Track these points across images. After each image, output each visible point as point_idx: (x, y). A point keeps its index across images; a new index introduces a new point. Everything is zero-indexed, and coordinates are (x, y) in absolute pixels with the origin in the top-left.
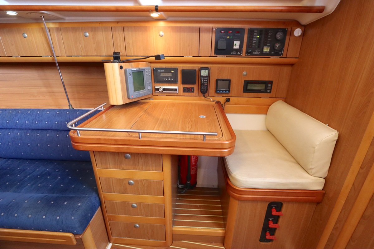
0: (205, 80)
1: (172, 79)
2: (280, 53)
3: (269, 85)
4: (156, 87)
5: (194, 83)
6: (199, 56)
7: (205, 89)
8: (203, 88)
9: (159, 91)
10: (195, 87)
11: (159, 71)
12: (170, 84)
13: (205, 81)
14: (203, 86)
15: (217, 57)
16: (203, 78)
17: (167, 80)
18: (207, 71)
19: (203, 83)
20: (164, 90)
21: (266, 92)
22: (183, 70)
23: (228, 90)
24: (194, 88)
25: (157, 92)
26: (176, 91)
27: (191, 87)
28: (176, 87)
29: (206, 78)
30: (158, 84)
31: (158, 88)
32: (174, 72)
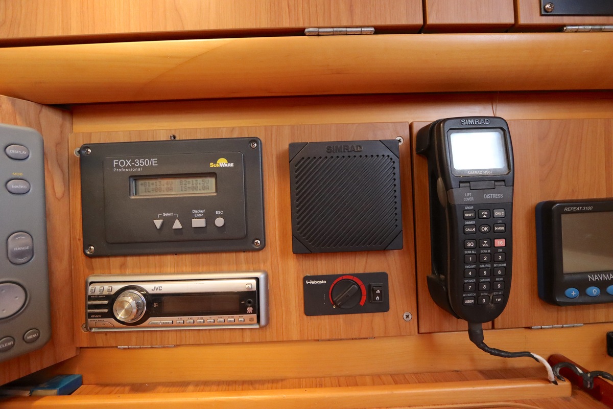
0: (491, 207)
1: (220, 222)
4: (96, 289)
6: (424, 28)
7: (492, 287)
8: (478, 273)
9: (111, 315)
10: (393, 267)
11: (122, 165)
12: (202, 257)
13: (492, 220)
14: (478, 259)
15: (559, 29)
17: (177, 225)
19: (477, 238)
20: (158, 304)
22: (295, 148)
24: (382, 277)
25: (99, 328)
26: (250, 309)
27: (361, 271)
28: (254, 282)
29: (495, 196)
30: (116, 261)
31: (107, 297)
32: (232, 165)
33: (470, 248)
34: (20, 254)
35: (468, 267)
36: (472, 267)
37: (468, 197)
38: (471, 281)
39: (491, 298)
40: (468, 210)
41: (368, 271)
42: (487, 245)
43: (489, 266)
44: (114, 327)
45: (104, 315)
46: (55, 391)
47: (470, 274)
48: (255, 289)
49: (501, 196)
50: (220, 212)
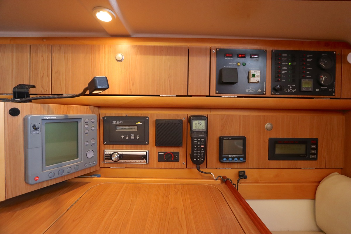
0: (201, 138)
1: (138, 138)
2: (330, 90)
3: (313, 146)
4: (107, 153)
5: (178, 144)
6: (188, 96)
7: (200, 156)
8: (197, 153)
9: (111, 159)
10: (181, 151)
11: (114, 122)
12: (133, 146)
13: (201, 141)
14: (197, 150)
15: (220, 97)
16: (196, 136)
17: (127, 138)
18: (203, 122)
19: (197, 145)
20: (122, 157)
21: (309, 159)
22: (157, 121)
23: (243, 155)
24: (178, 153)
25: (107, 162)
26: (144, 159)
27: (173, 151)
28: (146, 153)
29: (202, 136)
30: (111, 146)
31: (110, 155)
32: (141, 124)
33: (195, 147)
34: (93, 144)
35: (195, 151)
38: (195, 155)
39: (200, 159)
40: (195, 139)
41: (174, 151)
42: (199, 147)
43: (200, 152)
44: (111, 162)
45: (109, 159)
46: (96, 177)
47: (195, 153)
48: (146, 154)
49: (203, 136)
50: (138, 135)
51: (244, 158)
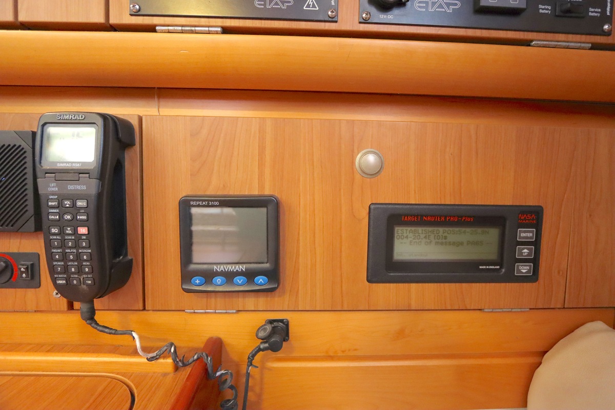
0: (74, 198)
2: (594, 12)
3: (526, 234)
7: (80, 271)
8: (65, 257)
13: (75, 210)
14: (63, 245)
19: (61, 224)
21: (511, 278)
23: (267, 266)
27: (15, 250)
29: (78, 187)
33: (55, 234)
35: (54, 251)
36: (59, 251)
37: (53, 187)
38: (59, 263)
39: (82, 280)
40: (52, 199)
41: (21, 251)
42: (70, 232)
43: (75, 251)
47: (57, 257)
49: (84, 188)
51: (274, 275)
